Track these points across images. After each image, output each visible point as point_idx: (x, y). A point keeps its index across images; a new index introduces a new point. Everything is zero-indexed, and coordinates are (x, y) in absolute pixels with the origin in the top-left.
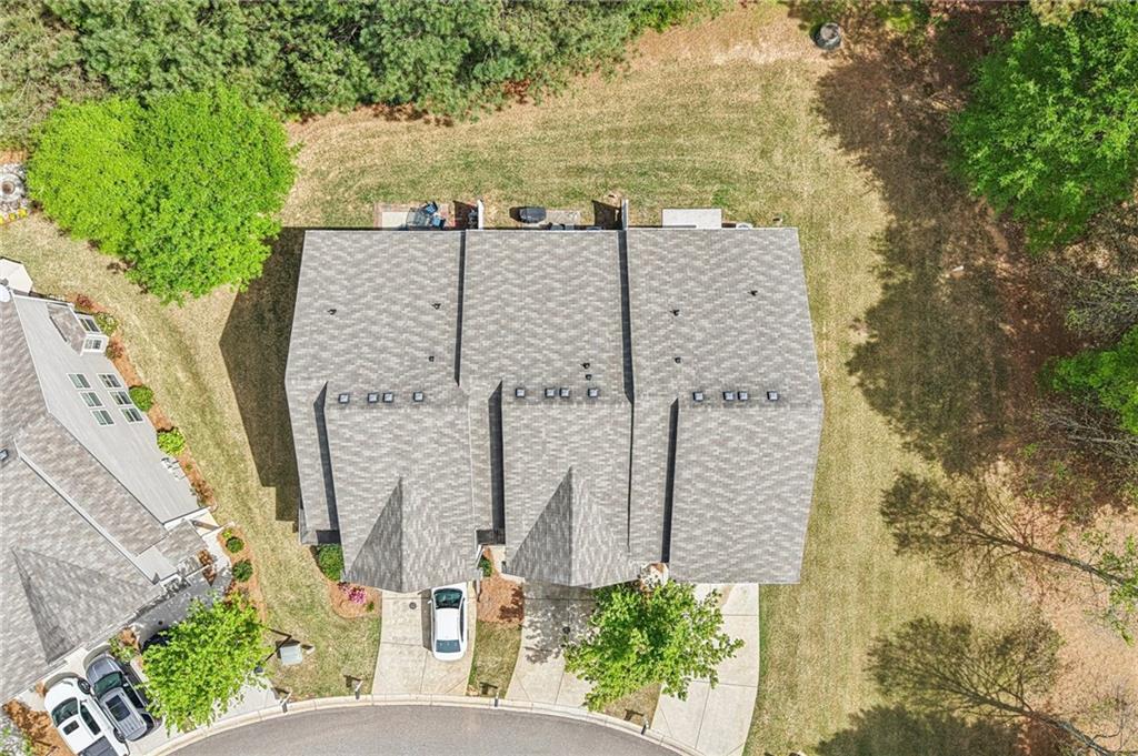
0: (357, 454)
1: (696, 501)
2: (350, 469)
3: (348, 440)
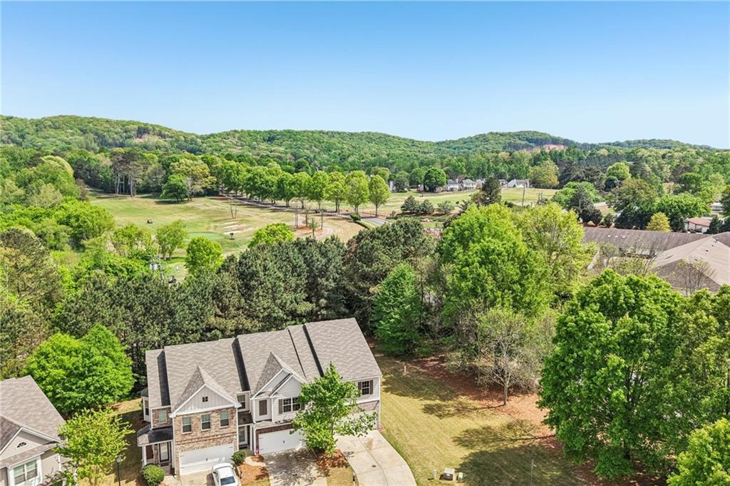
0: (178, 360)
1: (324, 351)
2: (175, 366)
3: (174, 355)
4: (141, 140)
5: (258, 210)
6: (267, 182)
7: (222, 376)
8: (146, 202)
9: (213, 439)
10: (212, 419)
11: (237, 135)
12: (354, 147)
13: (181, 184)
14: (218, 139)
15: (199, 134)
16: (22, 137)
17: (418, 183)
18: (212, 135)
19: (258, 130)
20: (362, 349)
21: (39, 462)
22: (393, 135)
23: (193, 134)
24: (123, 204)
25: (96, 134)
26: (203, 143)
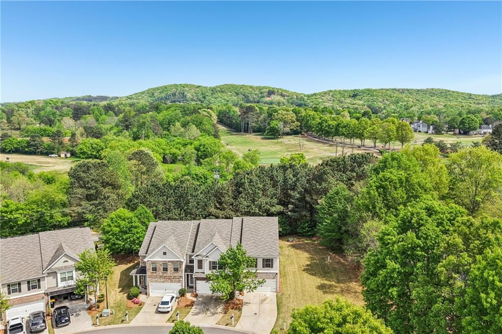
1: (248, 235)
3: (162, 226)
4: (270, 99)
5: (321, 144)
6: (329, 125)
7: (182, 242)
8: (256, 138)
9: (169, 278)
10: (168, 266)
11: (331, 94)
12: (417, 100)
13: (277, 127)
14: (318, 97)
15: (307, 93)
16: (204, 98)
17: (455, 128)
18: (315, 94)
19: (346, 89)
20: (273, 238)
21: (74, 272)
22: (453, 90)
23: (303, 94)
24: (242, 139)
25: (244, 95)
26: (308, 99)
